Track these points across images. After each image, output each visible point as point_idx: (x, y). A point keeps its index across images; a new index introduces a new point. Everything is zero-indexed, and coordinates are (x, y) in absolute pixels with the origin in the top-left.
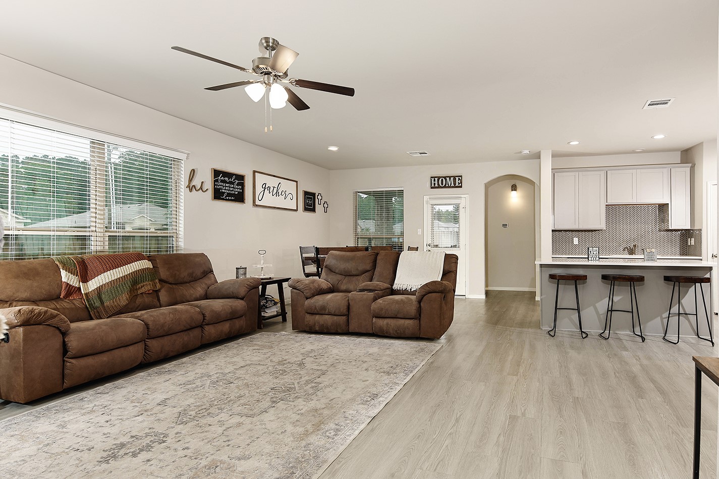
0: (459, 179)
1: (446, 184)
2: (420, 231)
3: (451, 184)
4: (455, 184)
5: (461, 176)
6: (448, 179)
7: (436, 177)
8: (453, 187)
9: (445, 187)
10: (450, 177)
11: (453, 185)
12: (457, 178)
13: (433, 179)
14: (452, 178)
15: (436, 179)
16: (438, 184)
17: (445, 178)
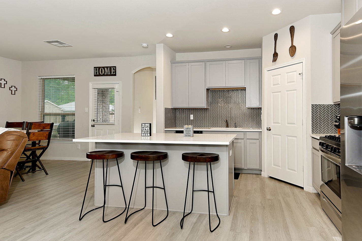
0: (113, 68)
1: (104, 73)
2: (86, 110)
3: (108, 73)
4: (111, 73)
5: (115, 67)
6: (106, 68)
7: (97, 67)
8: (109, 75)
9: (104, 75)
10: (107, 67)
11: (109, 74)
12: (112, 68)
13: (95, 69)
14: (109, 68)
15: (98, 69)
16: (99, 73)
17: (104, 68)
